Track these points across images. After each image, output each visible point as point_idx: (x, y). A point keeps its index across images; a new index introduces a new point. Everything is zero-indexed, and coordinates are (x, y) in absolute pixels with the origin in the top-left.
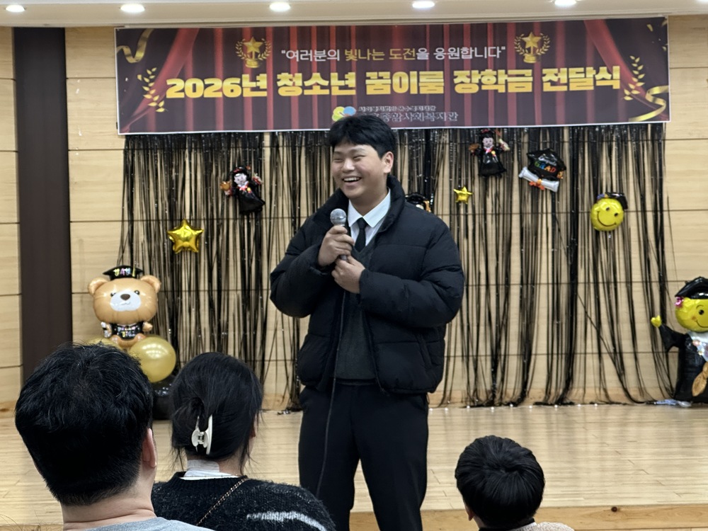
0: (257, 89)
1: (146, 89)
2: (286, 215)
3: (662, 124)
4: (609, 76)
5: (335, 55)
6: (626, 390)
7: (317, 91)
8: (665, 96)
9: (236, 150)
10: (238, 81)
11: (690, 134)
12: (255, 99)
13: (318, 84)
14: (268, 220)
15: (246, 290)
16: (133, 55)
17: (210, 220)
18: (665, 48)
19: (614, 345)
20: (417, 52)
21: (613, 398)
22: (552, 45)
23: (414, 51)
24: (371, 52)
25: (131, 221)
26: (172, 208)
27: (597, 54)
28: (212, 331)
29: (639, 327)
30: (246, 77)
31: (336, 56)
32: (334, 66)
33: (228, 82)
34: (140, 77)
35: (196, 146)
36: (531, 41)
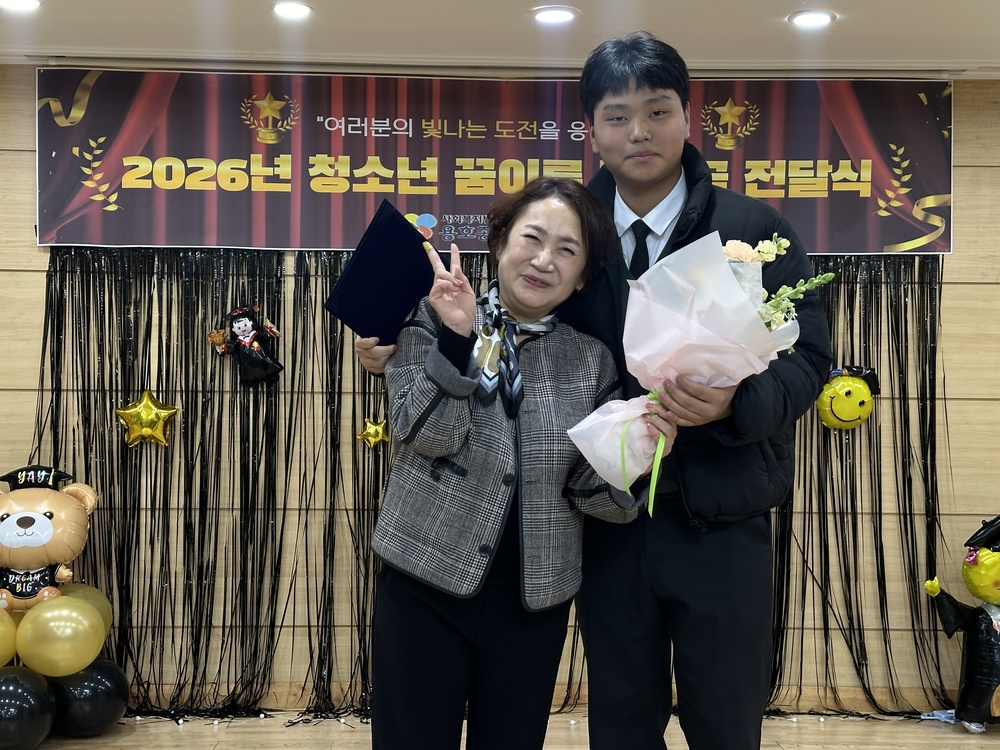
0: (275, 179)
1: (87, 171)
2: (318, 388)
3: (938, 256)
4: (854, 176)
5: (404, 128)
6: (867, 691)
7: (373, 187)
8: (944, 211)
9: (238, 279)
10: (243, 164)
11: (982, 274)
12: (270, 195)
13: (376, 175)
14: (288, 397)
15: (248, 509)
16: (67, 113)
17: (189, 393)
18: (946, 133)
19: (850, 618)
20: (540, 126)
21: (847, 705)
22: (763, 120)
23: (535, 126)
24: (465, 124)
25: (57, 390)
26: (127, 371)
27: (835, 138)
28: (188, 577)
29: (890, 587)
30: (257, 159)
31: (408, 130)
32: (402, 146)
33: (227, 166)
34: (76, 151)
35: (170, 268)
36: (729, 113)
